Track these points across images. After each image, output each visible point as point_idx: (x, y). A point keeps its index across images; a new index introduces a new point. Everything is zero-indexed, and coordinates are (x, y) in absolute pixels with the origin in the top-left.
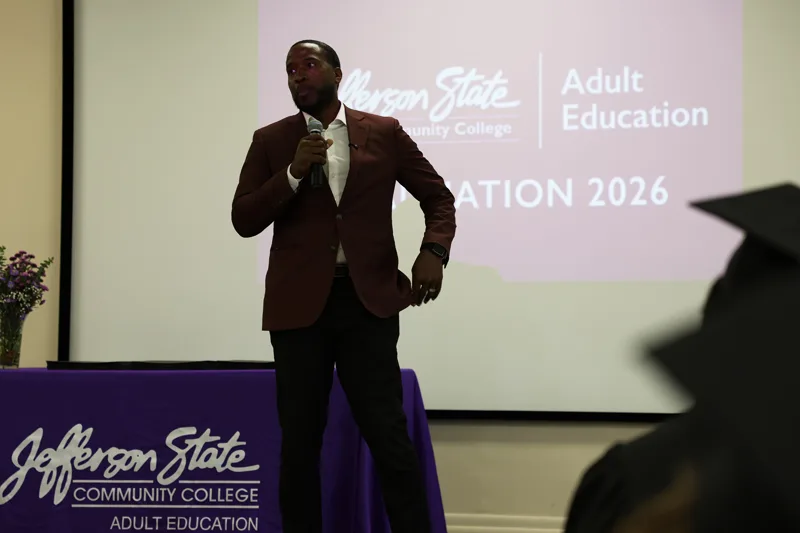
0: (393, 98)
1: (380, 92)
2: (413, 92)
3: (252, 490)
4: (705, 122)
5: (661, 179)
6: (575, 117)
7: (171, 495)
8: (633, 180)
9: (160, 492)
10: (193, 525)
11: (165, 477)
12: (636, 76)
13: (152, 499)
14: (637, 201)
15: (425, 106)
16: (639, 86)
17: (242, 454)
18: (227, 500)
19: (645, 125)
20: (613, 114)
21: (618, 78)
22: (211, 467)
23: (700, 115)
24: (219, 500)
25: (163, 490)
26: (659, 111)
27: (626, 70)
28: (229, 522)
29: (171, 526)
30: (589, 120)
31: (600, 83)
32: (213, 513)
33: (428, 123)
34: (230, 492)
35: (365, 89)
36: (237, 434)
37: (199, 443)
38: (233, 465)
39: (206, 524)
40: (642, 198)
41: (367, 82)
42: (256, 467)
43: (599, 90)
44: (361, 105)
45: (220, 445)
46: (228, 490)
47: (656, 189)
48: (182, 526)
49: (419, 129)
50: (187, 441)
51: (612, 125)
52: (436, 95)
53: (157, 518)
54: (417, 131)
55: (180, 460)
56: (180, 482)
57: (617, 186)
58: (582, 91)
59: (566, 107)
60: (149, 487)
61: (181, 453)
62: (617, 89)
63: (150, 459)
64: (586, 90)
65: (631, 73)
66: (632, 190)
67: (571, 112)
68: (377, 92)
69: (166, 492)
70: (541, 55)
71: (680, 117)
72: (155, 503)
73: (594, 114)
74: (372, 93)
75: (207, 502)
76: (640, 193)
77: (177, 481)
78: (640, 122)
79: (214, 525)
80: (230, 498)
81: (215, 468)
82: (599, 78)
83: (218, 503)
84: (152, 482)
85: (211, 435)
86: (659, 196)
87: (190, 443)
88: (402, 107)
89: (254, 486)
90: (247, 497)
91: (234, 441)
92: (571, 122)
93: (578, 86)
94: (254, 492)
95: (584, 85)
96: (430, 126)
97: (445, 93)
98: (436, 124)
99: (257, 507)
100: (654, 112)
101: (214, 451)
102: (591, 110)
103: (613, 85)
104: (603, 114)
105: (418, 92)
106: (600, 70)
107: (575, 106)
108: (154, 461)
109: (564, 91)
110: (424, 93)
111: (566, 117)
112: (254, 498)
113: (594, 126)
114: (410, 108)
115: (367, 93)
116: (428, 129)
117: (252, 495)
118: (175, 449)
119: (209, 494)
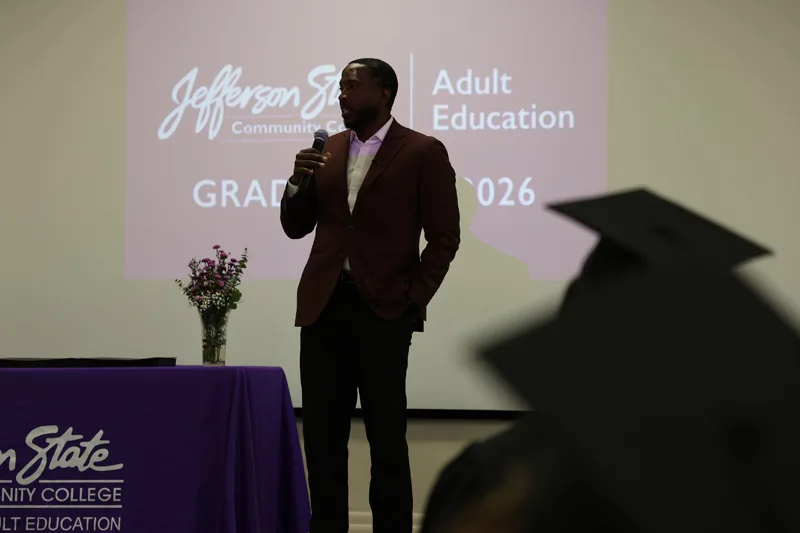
0: (263, 95)
1: (252, 88)
2: (284, 89)
3: (115, 489)
4: (572, 125)
5: (528, 180)
6: (445, 117)
7: (31, 495)
8: (501, 181)
9: (19, 492)
10: (53, 525)
11: (24, 476)
12: (505, 79)
13: (11, 499)
14: (504, 202)
15: (297, 103)
16: (508, 88)
17: (105, 453)
18: (89, 500)
19: (513, 126)
20: (482, 115)
21: (487, 80)
22: (72, 466)
23: (566, 118)
24: (81, 500)
25: (22, 490)
26: (527, 113)
27: (495, 72)
28: (91, 522)
29: (30, 526)
30: (459, 121)
31: (470, 83)
32: (73, 513)
33: (299, 121)
34: (92, 492)
35: (236, 86)
36: (101, 432)
37: (61, 441)
38: (96, 464)
39: (66, 524)
40: (509, 199)
41: (237, 79)
42: (119, 466)
43: (469, 92)
44: (232, 101)
45: (82, 444)
46: (90, 489)
47: (523, 190)
48: (41, 526)
49: (290, 127)
50: (48, 441)
51: (481, 126)
52: (307, 92)
53: (16, 519)
54: (288, 129)
55: (40, 460)
56: (41, 481)
57: (486, 186)
58: (452, 92)
59: (437, 108)
60: (7, 486)
61: (42, 452)
62: (487, 91)
63: (9, 458)
64: (456, 90)
65: (500, 75)
66: (500, 191)
67: (441, 112)
68: (248, 89)
69: (25, 492)
70: (412, 56)
71: (548, 120)
72: (14, 503)
73: (464, 115)
74: (243, 89)
75: (68, 502)
76: (508, 194)
77: (38, 480)
78: (509, 124)
79: (75, 525)
80: (92, 497)
81: (76, 467)
82: (469, 79)
83: (79, 503)
84: (11, 481)
85: (73, 433)
86: (527, 197)
87: (52, 442)
88: (274, 104)
89: (116, 485)
90: (110, 496)
91: (97, 439)
92: (441, 122)
93: (449, 86)
94: (117, 492)
95: (454, 86)
96: (302, 125)
97: (316, 90)
98: (308, 122)
99: (120, 506)
100: (522, 114)
101: (76, 450)
102: (460, 111)
103: (482, 87)
104: (472, 115)
105: (289, 89)
106: (470, 72)
107: (446, 107)
108: (13, 460)
109: (435, 92)
110: (295, 90)
111: (437, 117)
112: (117, 497)
113: (464, 127)
114: (281, 105)
115: (238, 90)
116: (299, 127)
117: (115, 494)
118: (35, 448)
119: (70, 494)
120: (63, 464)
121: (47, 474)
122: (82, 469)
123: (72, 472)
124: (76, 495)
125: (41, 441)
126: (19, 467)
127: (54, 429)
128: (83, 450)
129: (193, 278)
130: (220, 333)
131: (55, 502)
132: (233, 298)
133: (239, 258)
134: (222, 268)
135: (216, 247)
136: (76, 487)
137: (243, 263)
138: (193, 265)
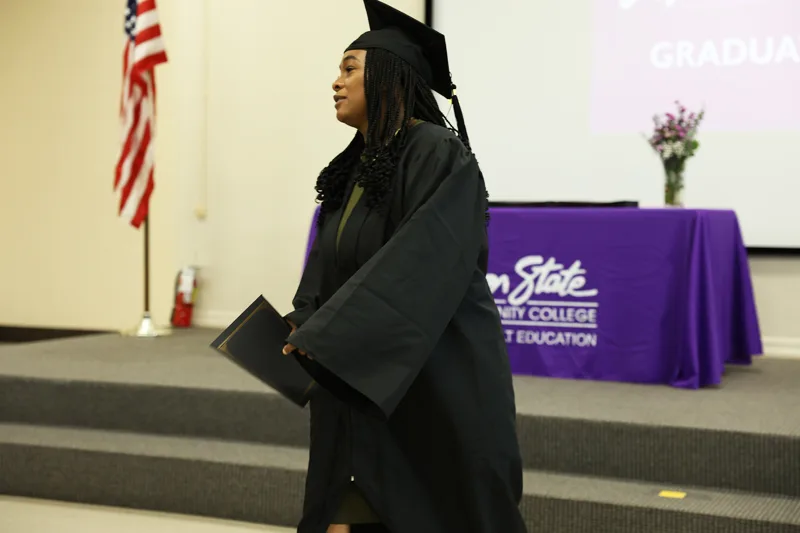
3: (591, 312)
7: (520, 314)
9: (511, 311)
11: (515, 298)
13: (505, 316)
22: (554, 291)
25: (514, 309)
28: (571, 338)
34: (571, 313)
38: (575, 290)
46: (569, 311)
50: (534, 269)
55: (528, 285)
56: (529, 303)
61: (529, 278)
63: (503, 283)
69: (517, 311)
77: (526, 301)
79: (558, 340)
80: (571, 317)
81: (558, 292)
84: (504, 302)
85: (555, 264)
89: (592, 309)
90: (586, 318)
99: (595, 326)
108: (506, 285)
112: (593, 319)
118: (523, 274)
119: (553, 314)
120: (548, 289)
121: (534, 297)
122: (562, 293)
123: (554, 296)
124: (558, 315)
125: (528, 270)
126: (512, 289)
127: (538, 259)
128: (563, 277)
129: (657, 130)
130: (679, 178)
131: (540, 320)
132: (691, 147)
133: (697, 112)
134: (681, 121)
135: (677, 102)
136: (558, 308)
137: (700, 116)
138: (655, 119)
